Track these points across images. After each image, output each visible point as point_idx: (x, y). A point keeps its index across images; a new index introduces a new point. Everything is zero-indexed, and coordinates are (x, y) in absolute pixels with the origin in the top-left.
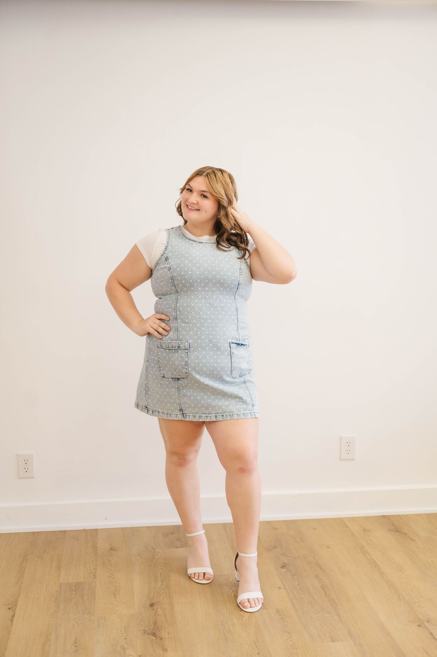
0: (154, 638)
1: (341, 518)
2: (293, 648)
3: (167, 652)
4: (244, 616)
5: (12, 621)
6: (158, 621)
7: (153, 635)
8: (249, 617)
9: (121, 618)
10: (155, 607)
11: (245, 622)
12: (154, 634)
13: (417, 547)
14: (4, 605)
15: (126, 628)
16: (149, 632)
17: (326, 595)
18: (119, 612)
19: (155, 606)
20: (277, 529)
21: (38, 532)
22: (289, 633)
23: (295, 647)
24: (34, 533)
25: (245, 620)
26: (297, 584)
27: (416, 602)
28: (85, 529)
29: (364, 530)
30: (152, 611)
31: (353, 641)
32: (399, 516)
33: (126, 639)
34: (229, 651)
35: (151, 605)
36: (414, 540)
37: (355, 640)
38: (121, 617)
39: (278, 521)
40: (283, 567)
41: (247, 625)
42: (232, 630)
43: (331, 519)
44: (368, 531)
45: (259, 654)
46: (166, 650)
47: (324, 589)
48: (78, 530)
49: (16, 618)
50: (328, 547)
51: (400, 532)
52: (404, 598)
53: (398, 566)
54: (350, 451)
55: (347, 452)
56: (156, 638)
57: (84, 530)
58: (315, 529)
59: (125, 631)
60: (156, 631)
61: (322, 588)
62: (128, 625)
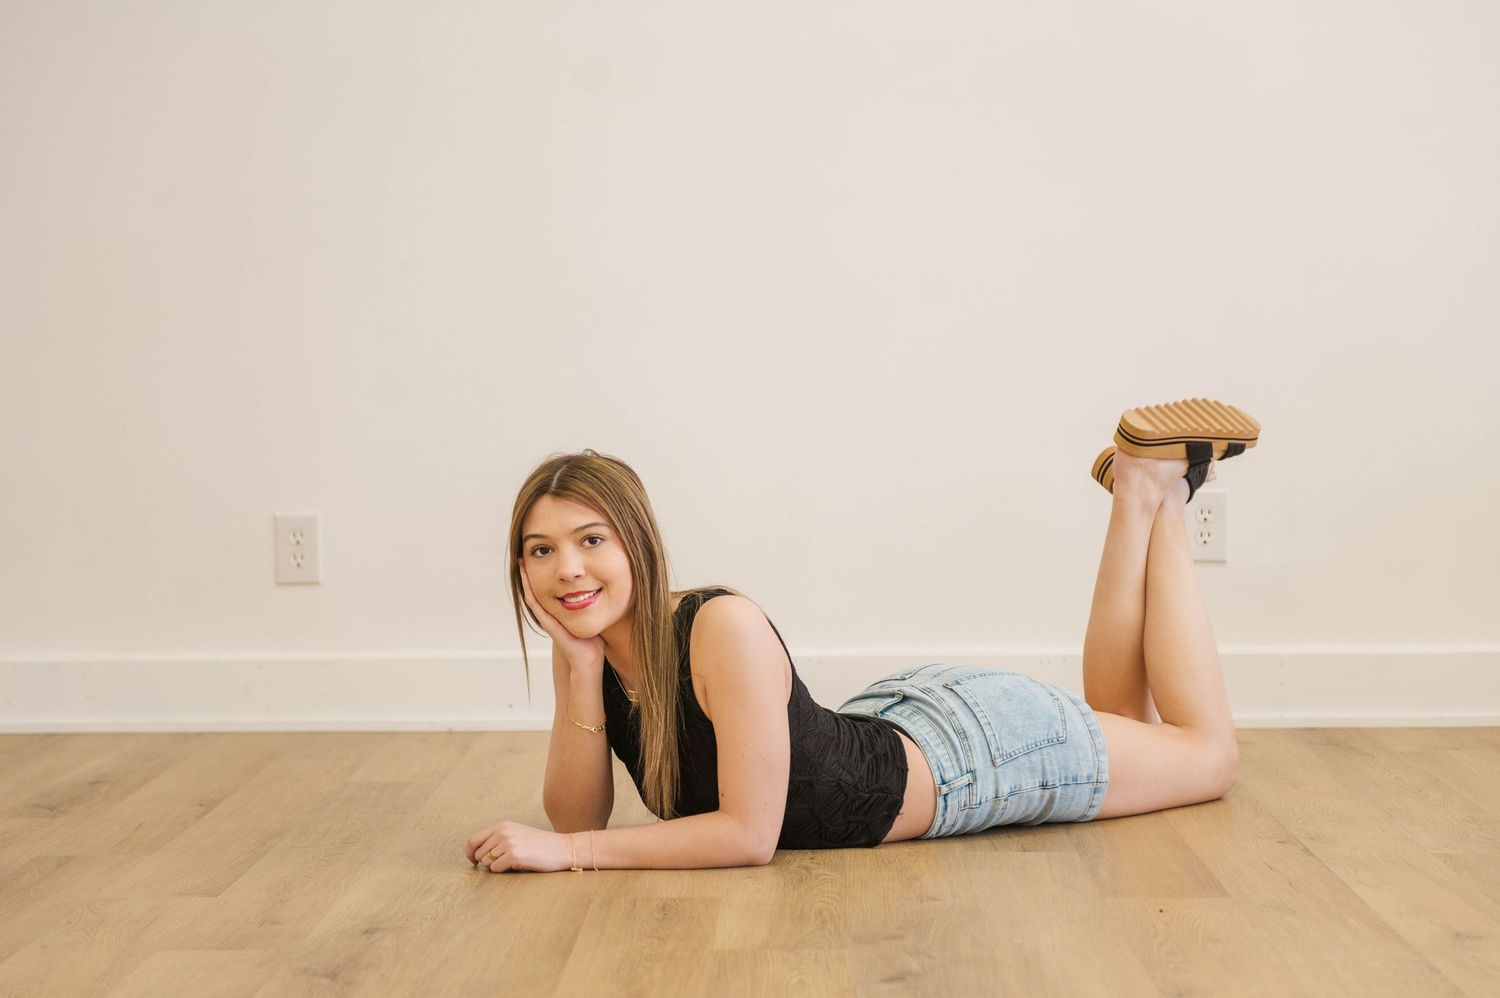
13: (1370, 762)
14: (190, 801)
21: (326, 732)
27: (1300, 819)
32: (1358, 729)
36: (1369, 754)
48: (434, 731)
49: (210, 815)
51: (1339, 746)
54: (1210, 535)
55: (1203, 539)
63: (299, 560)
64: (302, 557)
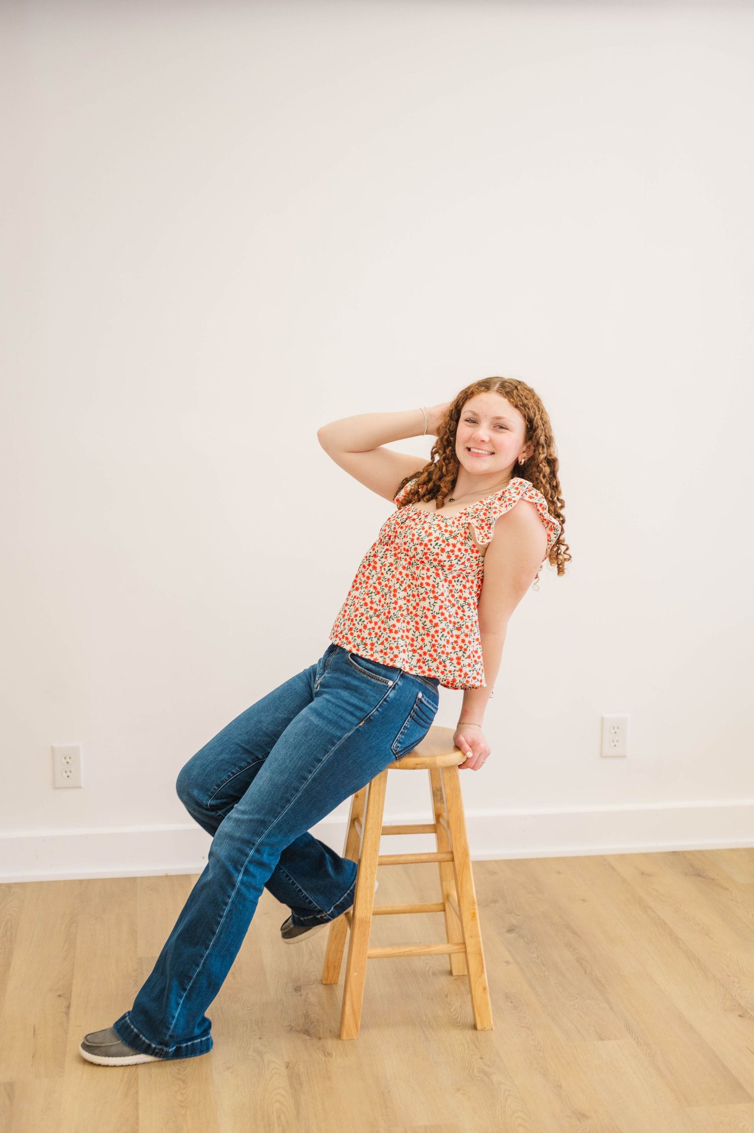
0: (308, 1038)
1: (602, 856)
2: (537, 1050)
3: (331, 1058)
4: (452, 1003)
5: (67, 1014)
6: (310, 1013)
7: (304, 1033)
8: (460, 1006)
9: (248, 1009)
10: (304, 992)
11: (455, 1013)
12: (307, 1032)
13: (732, 900)
14: (50, 990)
15: (260, 1024)
16: (300, 1029)
17: (586, 973)
18: (245, 999)
19: (302, 991)
20: (495, 873)
21: (89, 881)
22: (528, 1028)
23: (540, 1047)
24: (81, 881)
25: (455, 1009)
26: (535, 956)
27: (734, 982)
28: (169, 874)
29: (643, 874)
30: (299, 997)
31: (634, 1040)
32: (701, 852)
33: (261, 1038)
34: (433, 1055)
35: (295, 989)
36: (727, 889)
37: (637, 1039)
38: (248, 1007)
39: (496, 861)
40: (510, 931)
41: (459, 1018)
42: (434, 1024)
43: (586, 857)
44: (650, 875)
45: (482, 1058)
46: (330, 1054)
47: (581, 964)
48: (157, 877)
49: (72, 1010)
50: (584, 900)
51: (703, 877)
52: (714, 976)
53: (703, 928)
54: (617, 741)
55: (613, 744)
56: (311, 1037)
57: (167, 876)
58: (559, 873)
59: (258, 1026)
60: (309, 1027)
61: (577, 961)
62: (262, 1019)
63: (69, 774)
64: (70, 772)
